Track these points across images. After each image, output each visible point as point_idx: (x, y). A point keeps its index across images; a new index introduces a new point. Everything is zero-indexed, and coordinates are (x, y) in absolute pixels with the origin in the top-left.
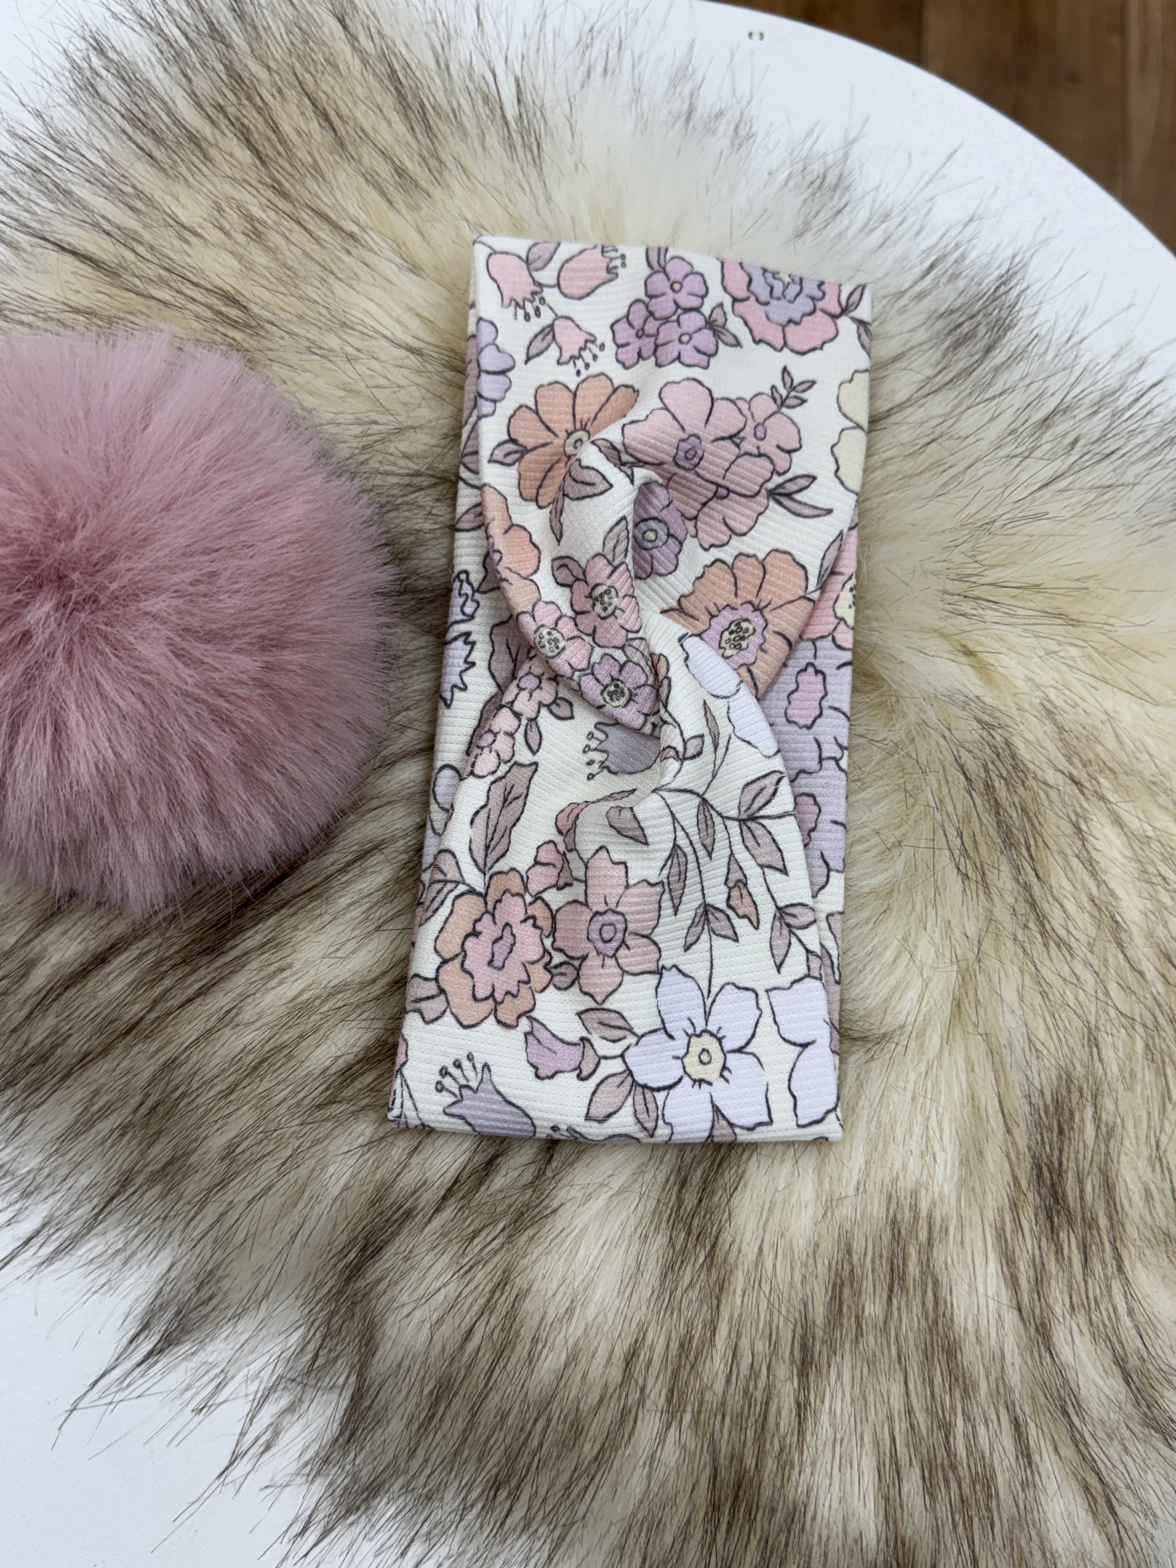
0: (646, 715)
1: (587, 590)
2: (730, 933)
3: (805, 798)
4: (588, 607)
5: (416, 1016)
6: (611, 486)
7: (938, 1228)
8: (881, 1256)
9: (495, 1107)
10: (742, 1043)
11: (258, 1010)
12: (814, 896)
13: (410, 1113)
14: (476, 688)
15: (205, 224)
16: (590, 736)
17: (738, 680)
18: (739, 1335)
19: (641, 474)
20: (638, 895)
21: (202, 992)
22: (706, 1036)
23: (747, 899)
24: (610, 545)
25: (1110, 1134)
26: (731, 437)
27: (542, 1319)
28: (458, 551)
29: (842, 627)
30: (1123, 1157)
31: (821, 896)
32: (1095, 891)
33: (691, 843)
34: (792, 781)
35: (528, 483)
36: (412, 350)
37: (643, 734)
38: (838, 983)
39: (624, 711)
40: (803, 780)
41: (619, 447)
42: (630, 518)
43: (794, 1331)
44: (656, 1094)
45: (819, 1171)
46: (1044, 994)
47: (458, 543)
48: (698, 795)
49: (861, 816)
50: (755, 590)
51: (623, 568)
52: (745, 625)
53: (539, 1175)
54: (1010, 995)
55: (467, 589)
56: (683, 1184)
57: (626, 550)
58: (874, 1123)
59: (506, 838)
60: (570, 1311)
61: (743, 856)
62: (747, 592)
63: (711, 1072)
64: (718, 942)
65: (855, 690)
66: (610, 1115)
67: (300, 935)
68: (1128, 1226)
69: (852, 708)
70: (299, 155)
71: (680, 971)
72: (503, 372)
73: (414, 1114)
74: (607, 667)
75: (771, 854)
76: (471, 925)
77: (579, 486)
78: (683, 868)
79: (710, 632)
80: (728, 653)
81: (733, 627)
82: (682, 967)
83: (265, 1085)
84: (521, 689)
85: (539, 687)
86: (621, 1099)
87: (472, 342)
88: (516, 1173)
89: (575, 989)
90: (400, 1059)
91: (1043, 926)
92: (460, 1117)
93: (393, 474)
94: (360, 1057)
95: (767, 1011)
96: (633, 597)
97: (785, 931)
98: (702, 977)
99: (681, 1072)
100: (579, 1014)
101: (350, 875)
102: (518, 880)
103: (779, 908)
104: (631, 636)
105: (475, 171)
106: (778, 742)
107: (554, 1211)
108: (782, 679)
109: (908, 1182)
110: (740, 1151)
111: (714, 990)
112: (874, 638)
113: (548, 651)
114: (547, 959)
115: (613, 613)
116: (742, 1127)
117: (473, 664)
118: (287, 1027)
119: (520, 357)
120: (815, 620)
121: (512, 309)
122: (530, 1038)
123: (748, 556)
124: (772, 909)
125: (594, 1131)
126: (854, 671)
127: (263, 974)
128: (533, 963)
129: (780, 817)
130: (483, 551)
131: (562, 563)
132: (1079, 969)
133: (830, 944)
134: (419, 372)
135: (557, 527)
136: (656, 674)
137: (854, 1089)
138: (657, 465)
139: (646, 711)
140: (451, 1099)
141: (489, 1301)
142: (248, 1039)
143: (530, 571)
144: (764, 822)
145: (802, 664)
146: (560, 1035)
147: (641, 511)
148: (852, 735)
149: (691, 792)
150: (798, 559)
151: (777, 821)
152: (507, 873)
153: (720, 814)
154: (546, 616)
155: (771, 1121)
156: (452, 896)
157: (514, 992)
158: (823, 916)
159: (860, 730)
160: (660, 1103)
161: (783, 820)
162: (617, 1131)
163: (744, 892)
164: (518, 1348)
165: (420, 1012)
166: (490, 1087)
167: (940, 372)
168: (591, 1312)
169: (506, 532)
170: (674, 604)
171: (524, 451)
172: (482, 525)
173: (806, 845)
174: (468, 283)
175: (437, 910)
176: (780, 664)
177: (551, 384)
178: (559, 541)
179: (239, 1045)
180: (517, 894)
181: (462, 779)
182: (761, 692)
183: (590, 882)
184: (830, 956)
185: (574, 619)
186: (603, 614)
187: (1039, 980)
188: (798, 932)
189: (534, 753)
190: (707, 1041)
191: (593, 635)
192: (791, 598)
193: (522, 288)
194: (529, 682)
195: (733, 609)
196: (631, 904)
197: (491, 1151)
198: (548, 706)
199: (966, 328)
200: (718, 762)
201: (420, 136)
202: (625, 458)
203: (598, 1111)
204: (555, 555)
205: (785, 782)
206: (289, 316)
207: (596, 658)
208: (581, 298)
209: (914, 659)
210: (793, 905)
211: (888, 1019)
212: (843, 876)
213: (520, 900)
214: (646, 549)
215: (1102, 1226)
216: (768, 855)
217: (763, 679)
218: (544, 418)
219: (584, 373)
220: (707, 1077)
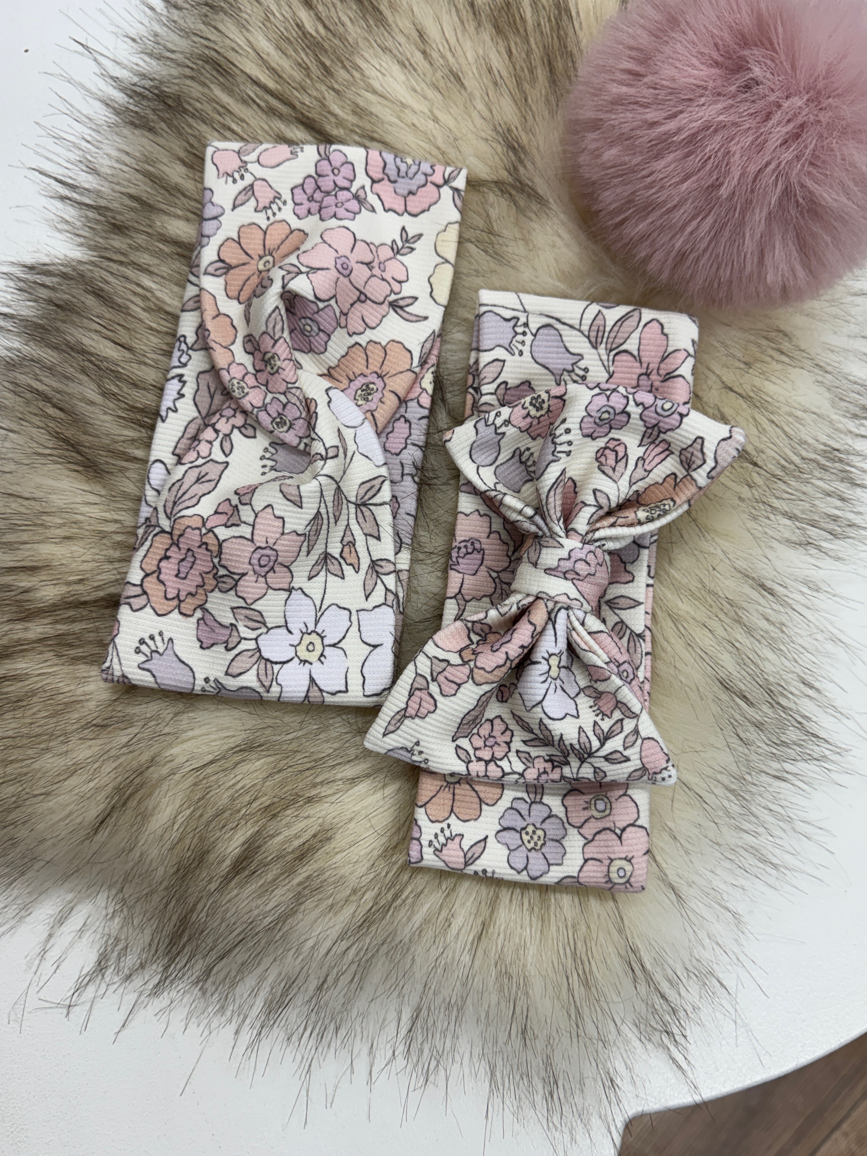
0: (301, 438)
1: (262, 356)
2: (340, 573)
4: (263, 367)
5: (127, 606)
9: (173, 666)
10: (336, 641)
16: (266, 450)
17: (362, 418)
20: (289, 540)
22: (314, 635)
23: (354, 554)
24: (271, 326)
26: (368, 264)
29: (424, 394)
34: (392, 482)
35: (232, 288)
37: (300, 451)
39: (287, 435)
44: (275, 666)
50: (379, 365)
51: (282, 341)
52: (371, 386)
55: (184, 347)
57: (283, 329)
61: (354, 526)
62: (374, 366)
64: (331, 578)
66: (240, 674)
71: (303, 592)
72: (216, 218)
73: (119, 668)
74: (275, 406)
75: (372, 527)
76: (163, 553)
79: (349, 390)
80: (360, 403)
81: (364, 387)
82: (305, 590)
84: (222, 416)
85: (234, 416)
86: (250, 665)
89: (232, 593)
90: (114, 632)
92: (148, 670)
95: (355, 623)
96: (292, 361)
97: (374, 575)
98: (318, 598)
99: (293, 654)
100: (233, 609)
102: (199, 521)
103: (372, 561)
104: (290, 386)
106: (386, 457)
111: (324, 607)
113: (237, 394)
114: (215, 571)
115: (277, 371)
116: (328, 692)
117: (183, 396)
119: (228, 207)
121: (224, 179)
122: (201, 622)
123: (376, 343)
124: (369, 561)
125: (231, 684)
128: (206, 573)
129: (381, 504)
131: (249, 339)
135: (247, 316)
136: (308, 411)
139: (301, 434)
140: (144, 658)
143: (229, 343)
144: (371, 507)
146: (220, 620)
147: (302, 312)
150: (407, 346)
151: (379, 507)
152: (190, 517)
154: (236, 372)
155: (347, 691)
156: (152, 534)
157: (193, 592)
160: (276, 671)
161: (383, 507)
162: (245, 684)
163: (353, 550)
165: (130, 604)
166: (172, 653)
169: (214, 318)
170: (326, 372)
171: (229, 268)
176: (392, 411)
177: (249, 225)
178: (248, 325)
182: (380, 428)
185: (255, 375)
186: (272, 372)
188: (382, 577)
189: (226, 456)
190: (314, 638)
191: (266, 385)
192: (401, 370)
193: (233, 166)
194: (229, 413)
195: (365, 376)
196: (283, 545)
198: (239, 428)
203: (234, 670)
204: (245, 334)
205: (387, 484)
207: (268, 400)
208: (272, 168)
210: (381, 560)
214: (306, 336)
216: (369, 527)
217: (382, 420)
218: (244, 246)
219: (272, 219)
220: (310, 660)
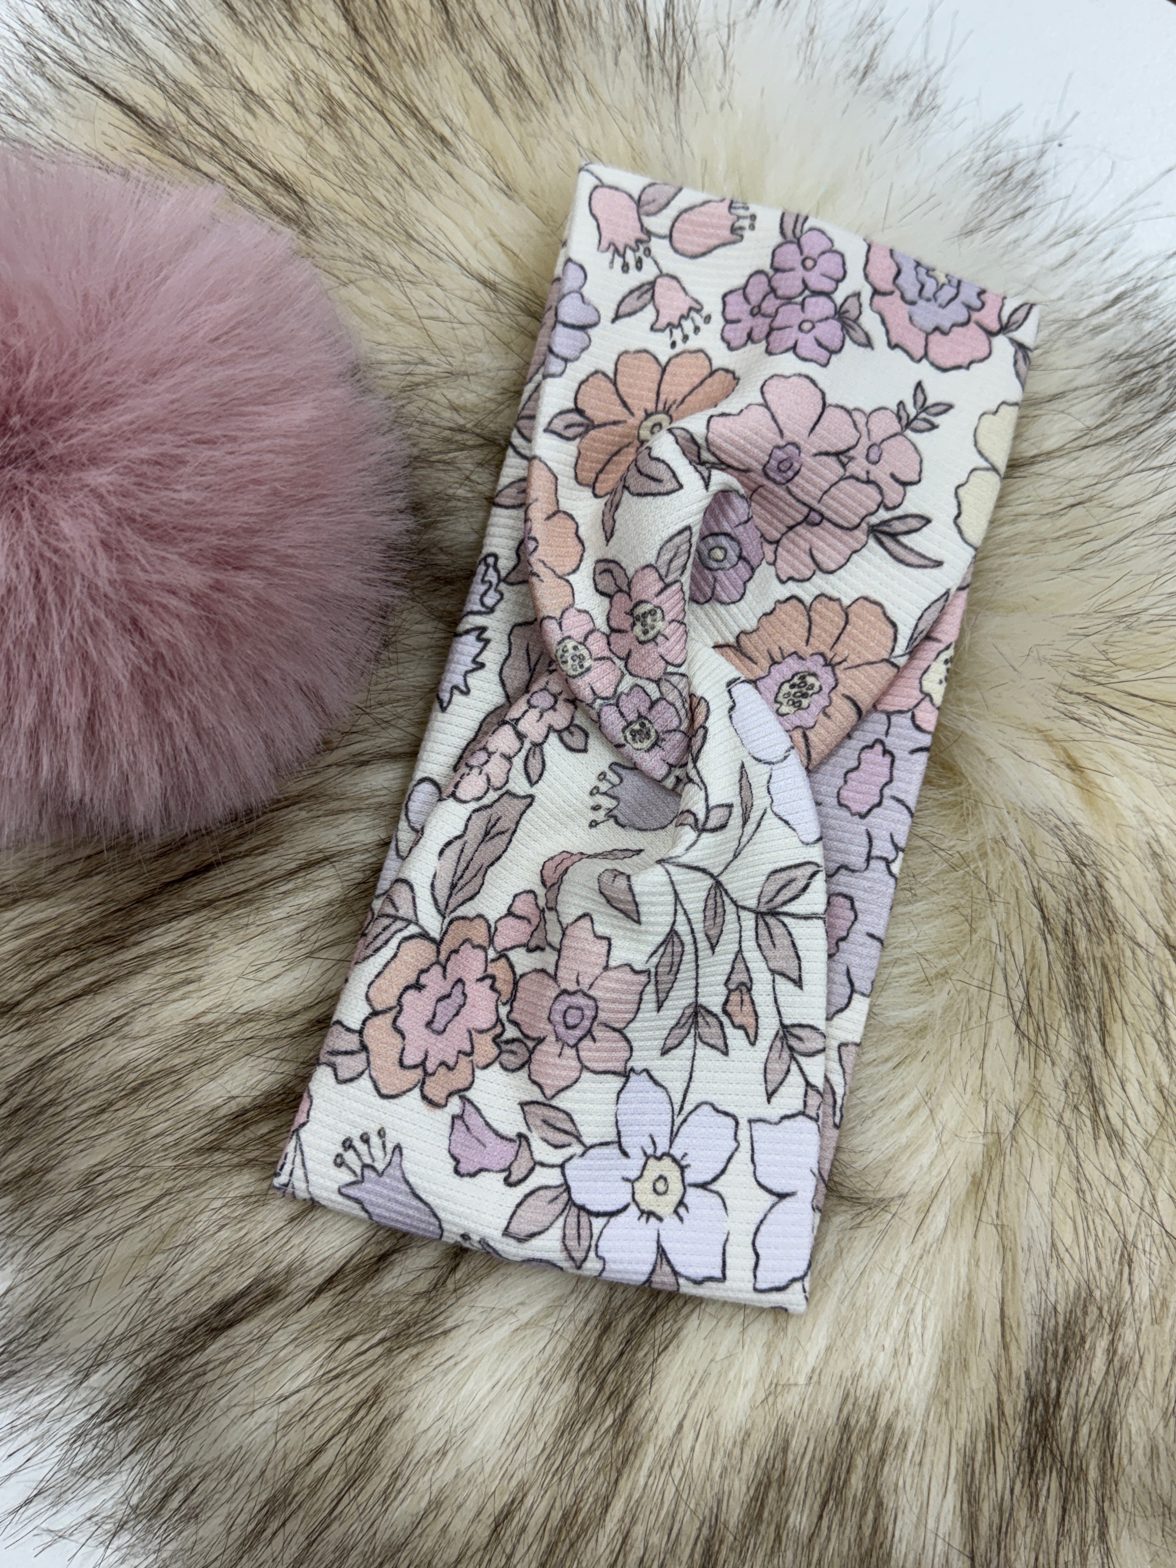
0: (671, 766)
1: (629, 605)
2: (720, 1043)
3: (842, 900)
4: (626, 625)
5: (328, 1071)
6: (681, 486)
7: (895, 1442)
8: (822, 1461)
9: (400, 1197)
10: (708, 1177)
11: (152, 1023)
12: (829, 1018)
13: (299, 1185)
14: (482, 695)
15: (275, 96)
16: (602, 776)
17: (789, 744)
18: (633, 1522)
19: (719, 478)
20: (617, 981)
21: (92, 990)
22: (667, 1161)
23: (747, 1008)
24: (666, 557)
25: (1123, 1369)
26: (837, 454)
27: (408, 1454)
28: (492, 530)
29: (926, 704)
30: (1132, 1400)
31: (837, 1020)
32: (1166, 1080)
33: (692, 931)
34: (829, 876)
35: (587, 465)
36: (484, 282)
37: (664, 787)
38: (837, 1126)
39: (646, 756)
40: (843, 877)
41: (701, 441)
42: (696, 529)
43: (700, 1529)
44: (594, 1220)
45: (769, 1346)
46: (1080, 1192)
47: (493, 520)
48: (711, 875)
49: (905, 934)
50: (831, 641)
51: (676, 587)
52: (810, 680)
53: (437, 1286)
54: (1041, 1185)
55: (492, 576)
56: (606, 1329)
57: (684, 567)
58: (846, 1303)
59: (479, 877)
60: (443, 1452)
61: (752, 955)
62: (821, 641)
63: (664, 1206)
64: (703, 1052)
65: (927, 781)
66: (533, 1235)
67: (218, 945)
68: (1122, 1485)
69: (919, 802)
70: (401, 34)
71: (651, 1077)
72: (583, 328)
73: (303, 1186)
74: (635, 700)
75: (786, 959)
76: (415, 976)
77: (643, 479)
78: (677, 959)
79: (768, 680)
80: (784, 709)
81: (796, 680)
82: (654, 1073)
83: (142, 1112)
84: (531, 706)
85: (553, 708)
86: (551, 1218)
87: (556, 286)
88: (412, 1277)
89: (523, 1073)
90: (300, 1118)
91: (1097, 1111)
92: (357, 1201)
93: (433, 424)
94: (258, 1101)
95: (745, 1145)
96: (682, 623)
97: (786, 1055)
98: (677, 1090)
99: (628, 1198)
100: (523, 1105)
101: (290, 886)
102: (484, 930)
103: (783, 1026)
104: (670, 669)
105: (602, 89)
106: (822, 826)
107: (445, 1333)
108: (842, 752)
109: (870, 1382)
110: (680, 1303)
111: (688, 1107)
112: (962, 725)
113: (570, 668)
114: (498, 1030)
115: (654, 639)
116: (688, 1278)
117: (482, 666)
118: (179, 1049)
119: (608, 313)
120: (895, 690)
121: (609, 255)
122: (458, 1123)
123: (831, 599)
124: (776, 1025)
125: (510, 1249)
126: (929, 759)
127: (167, 982)
128: (481, 1032)
129: (806, 918)
130: (518, 535)
131: (607, 567)
132: (1128, 1168)
133: (837, 1080)
134: (487, 310)
135: (609, 524)
136: (692, 720)
137: (831, 1256)
138: (742, 471)
139: (671, 761)
140: (349, 1178)
141: (352, 1417)
142: (134, 1054)
143: (568, 569)
144: (787, 920)
145: (870, 738)
146: (495, 1125)
147: (712, 523)
148: (912, 835)
149: (704, 871)
150: (889, 613)
151: (802, 922)
152: (471, 920)
153: (734, 902)
154: (575, 626)
155: (724, 1277)
156: (400, 936)
157: (451, 1063)
158: (835, 1044)
159: (921, 830)
160: (596, 1232)
161: (809, 922)
162: (538, 1255)
163: (746, 998)
164: (376, 1480)
165: (333, 1067)
166: (398, 1173)
167: (1103, 424)
168: (467, 1457)
169: (549, 518)
170: (732, 640)
171: (590, 425)
172: (523, 505)
173: (830, 956)
174: (566, 217)
175: (377, 950)
176: (843, 734)
177: (639, 352)
178: (608, 540)
179: (122, 1059)
180: (479, 946)
181: (440, 800)
182: (814, 763)
183: (564, 953)
184: (834, 1093)
185: (608, 637)
186: (642, 638)
187: (1078, 1175)
188: (801, 1059)
189: (532, 784)
190: (667, 1167)
191: (626, 659)
192: (872, 658)
193: (628, 233)
194: (543, 700)
195: (801, 658)
196: (607, 989)
197: (387, 1245)
198: (559, 732)
199: (1143, 378)
200: (744, 840)
201: (545, 36)
202: (706, 455)
203: (521, 1227)
204: (600, 556)
205: (821, 877)
206: (349, 220)
207: (624, 687)
208: (694, 257)
209: (1007, 762)
210: (800, 1026)
211: (888, 1183)
212: (867, 1001)
213: (481, 954)
214: (710, 569)
215: (1091, 1481)
216: (782, 959)
217: (819, 748)
218: (622, 390)
219: (680, 347)
220: (659, 1211)
